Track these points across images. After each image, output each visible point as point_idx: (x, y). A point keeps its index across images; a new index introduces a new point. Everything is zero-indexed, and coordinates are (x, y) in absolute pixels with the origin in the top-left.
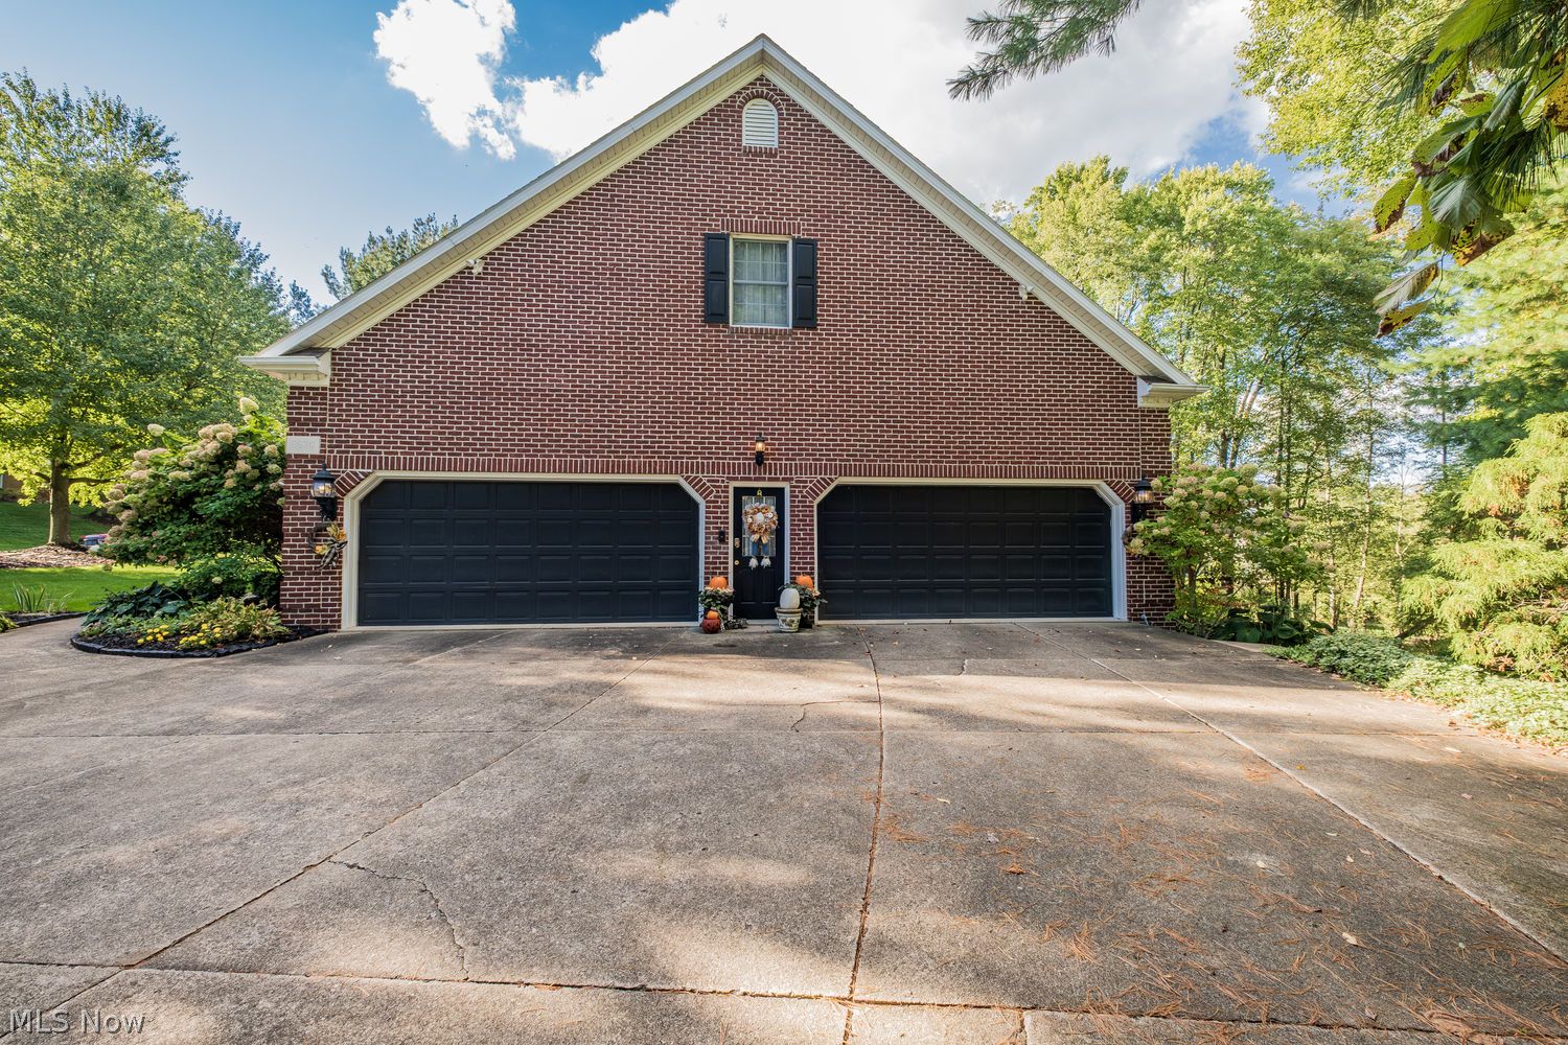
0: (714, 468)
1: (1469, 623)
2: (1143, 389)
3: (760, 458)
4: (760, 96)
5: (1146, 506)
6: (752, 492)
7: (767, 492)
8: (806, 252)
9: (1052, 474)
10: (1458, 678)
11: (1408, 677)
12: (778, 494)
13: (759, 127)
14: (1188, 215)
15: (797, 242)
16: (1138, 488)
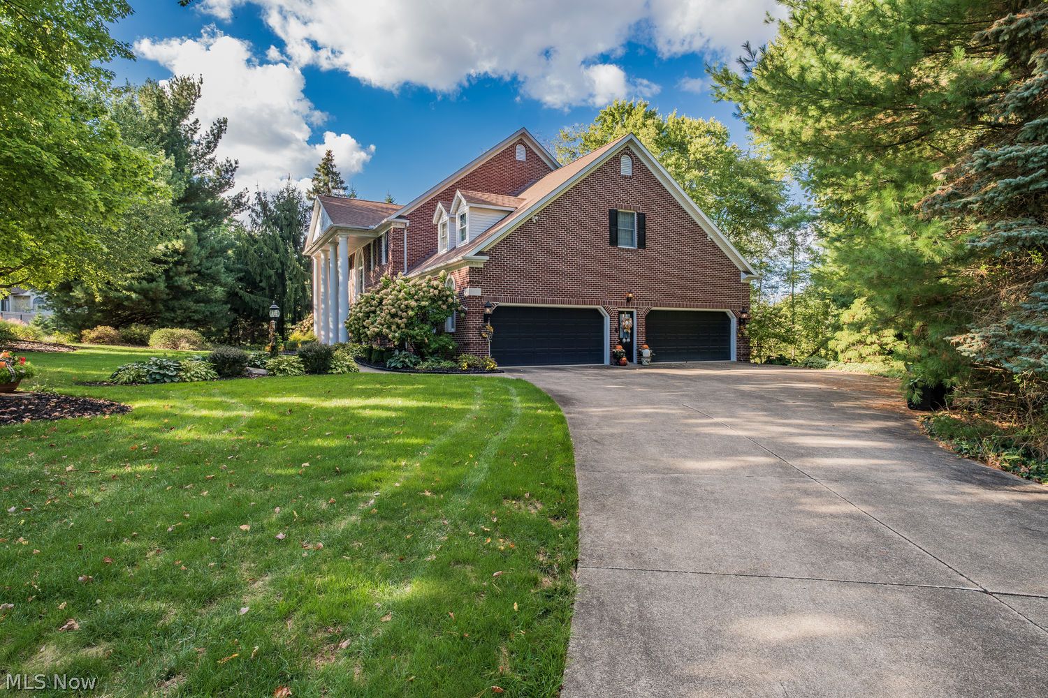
0: (614, 303)
1: (842, 352)
2: (743, 276)
3: (629, 300)
4: (627, 154)
5: (744, 319)
6: (623, 312)
7: (628, 312)
8: (642, 218)
9: (716, 307)
10: (841, 364)
11: (830, 365)
12: (631, 313)
13: (626, 168)
14: (692, 148)
15: (638, 214)
16: (742, 313)
